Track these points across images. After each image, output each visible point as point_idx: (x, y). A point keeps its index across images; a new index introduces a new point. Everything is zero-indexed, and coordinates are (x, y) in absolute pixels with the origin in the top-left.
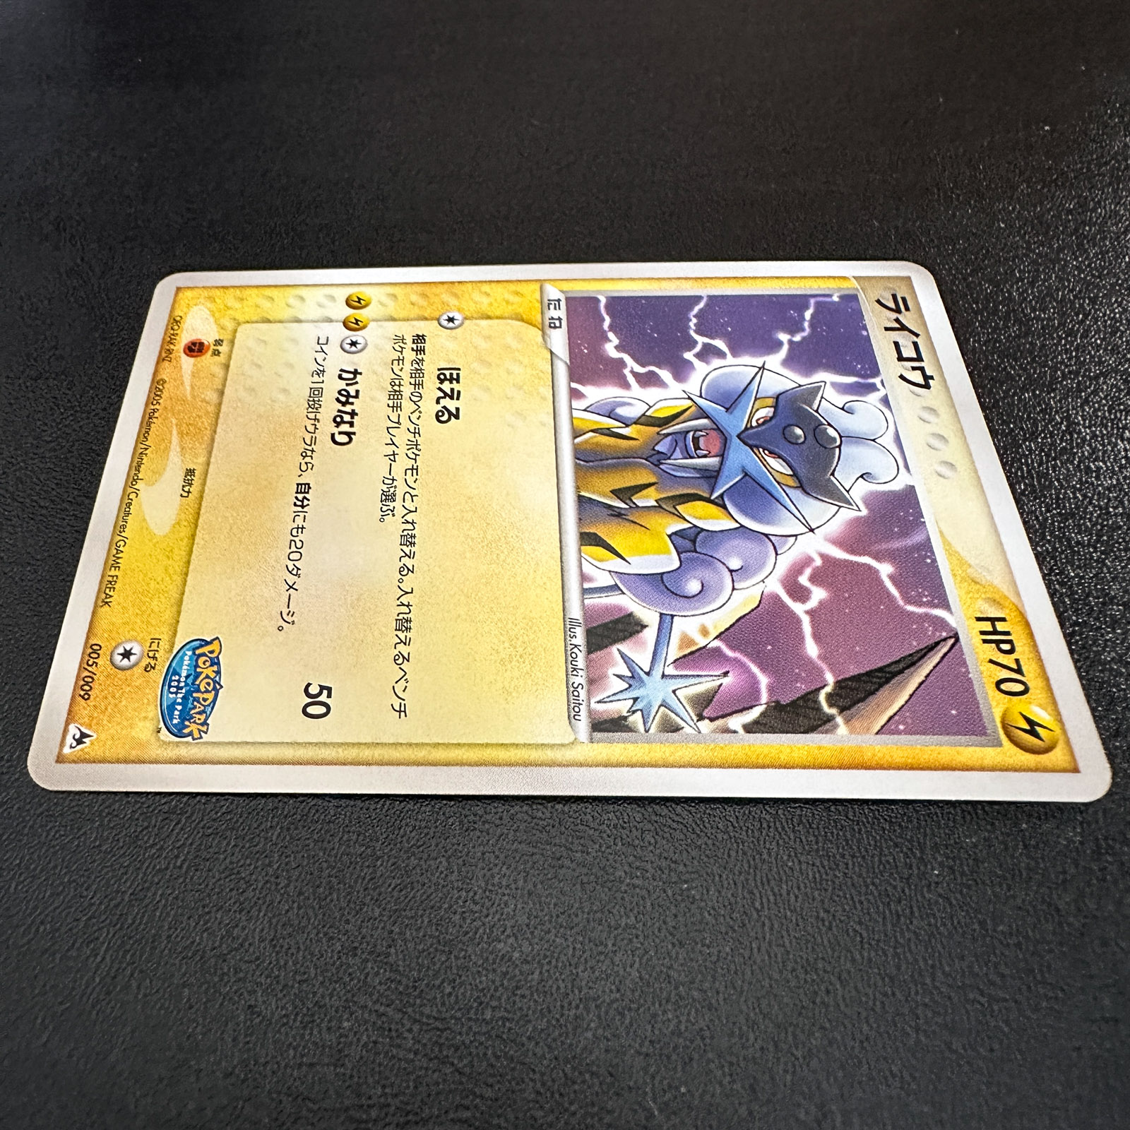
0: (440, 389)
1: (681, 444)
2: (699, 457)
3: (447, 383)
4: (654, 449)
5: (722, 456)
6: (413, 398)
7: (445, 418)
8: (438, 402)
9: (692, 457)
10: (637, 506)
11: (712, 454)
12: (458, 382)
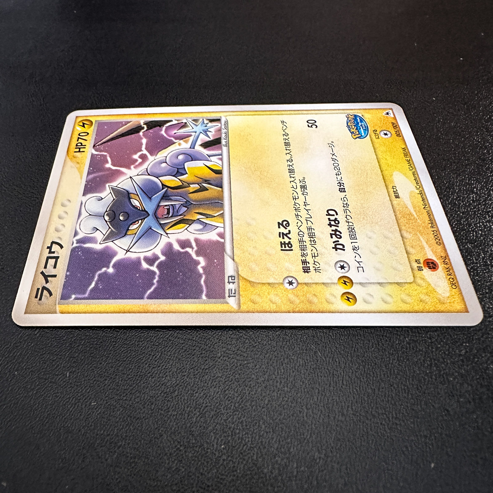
0: (290, 239)
1: (175, 210)
2: (169, 205)
3: (287, 242)
4: (188, 208)
5: (158, 206)
6: (302, 233)
7: (285, 223)
8: (289, 231)
9: (171, 205)
10: (198, 184)
11: (162, 207)
12: (281, 242)
